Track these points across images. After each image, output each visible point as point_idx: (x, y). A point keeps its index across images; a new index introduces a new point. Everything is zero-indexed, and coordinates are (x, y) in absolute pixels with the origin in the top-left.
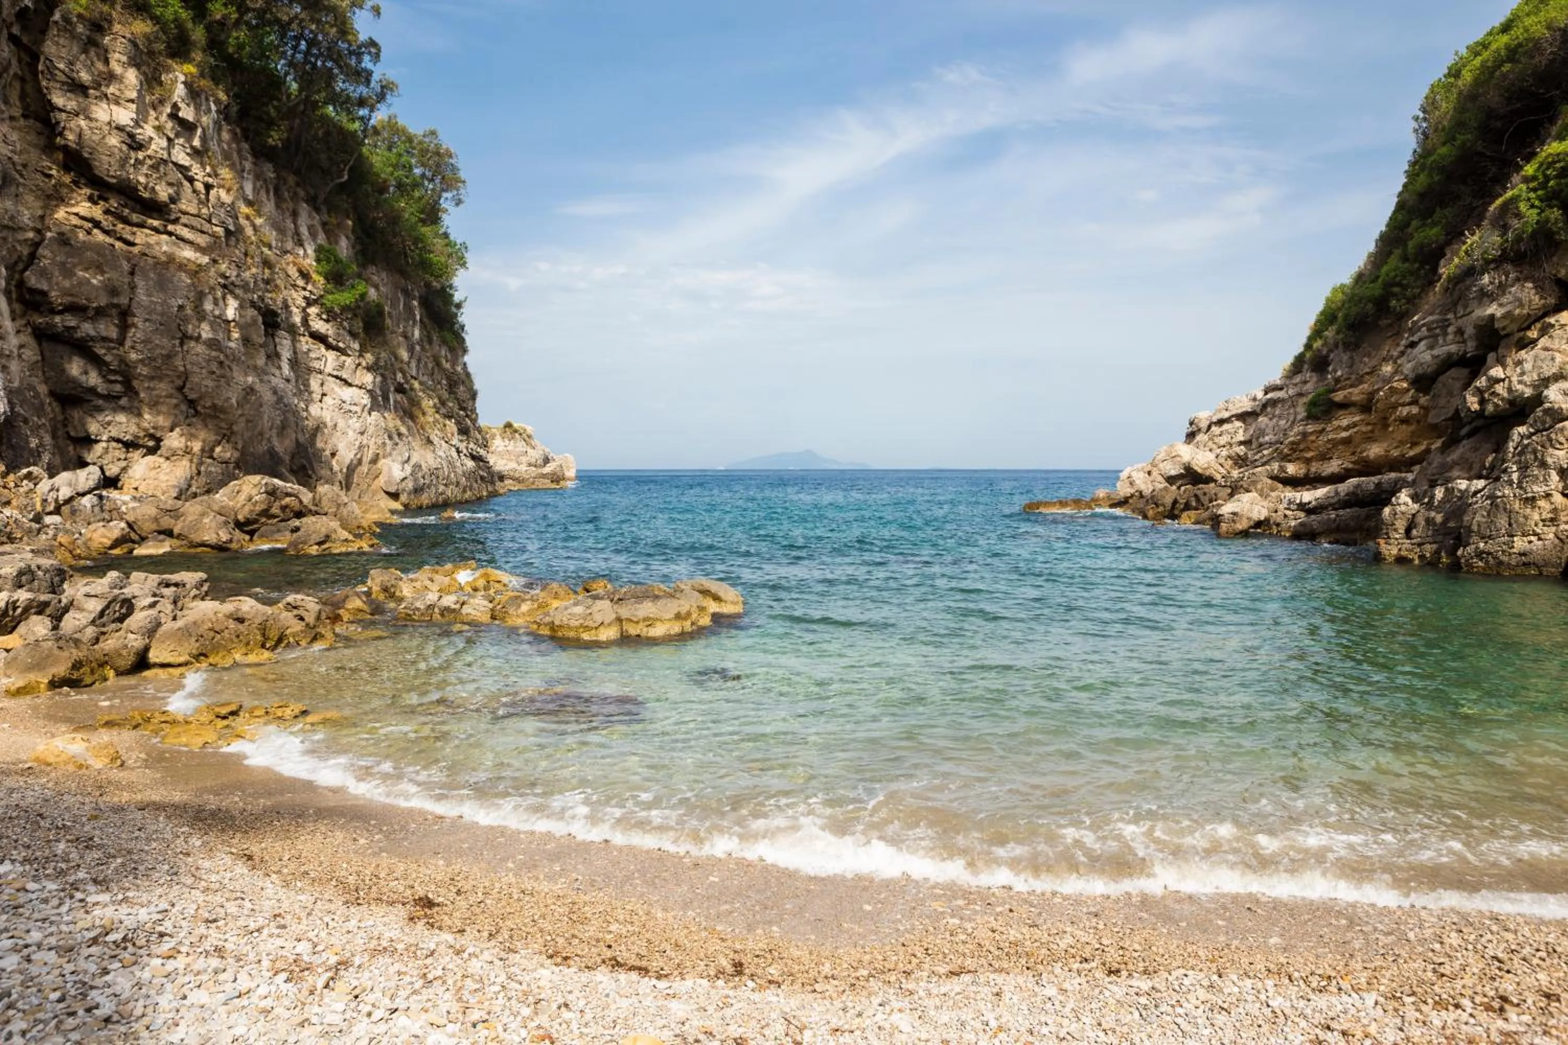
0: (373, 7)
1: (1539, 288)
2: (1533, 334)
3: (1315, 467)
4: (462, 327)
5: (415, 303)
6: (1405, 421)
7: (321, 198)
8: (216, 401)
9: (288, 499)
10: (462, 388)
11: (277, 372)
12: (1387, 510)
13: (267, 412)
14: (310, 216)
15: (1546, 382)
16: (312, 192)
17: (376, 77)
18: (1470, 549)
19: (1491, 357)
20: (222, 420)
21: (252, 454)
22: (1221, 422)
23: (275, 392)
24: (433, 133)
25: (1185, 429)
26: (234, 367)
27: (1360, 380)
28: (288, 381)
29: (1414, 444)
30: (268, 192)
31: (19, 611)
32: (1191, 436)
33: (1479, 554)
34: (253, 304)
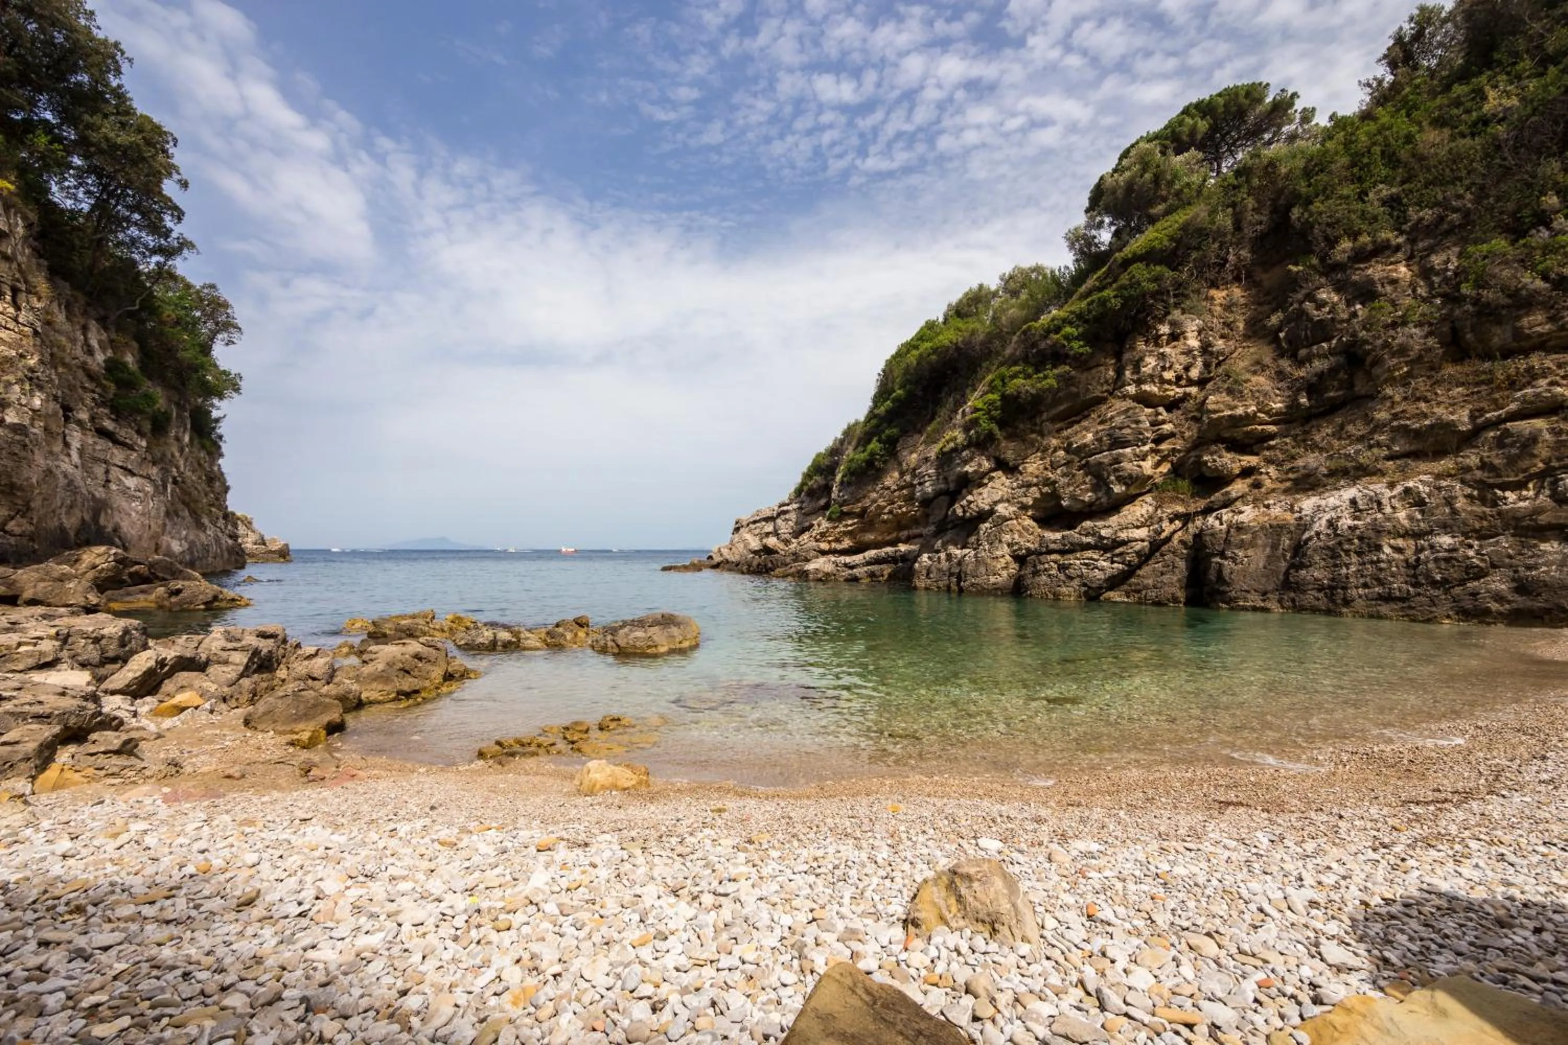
0: (180, 181)
1: (988, 460)
2: (986, 481)
3: (834, 545)
4: (221, 437)
5: (187, 414)
6: (884, 522)
7: (112, 318)
8: (14, 480)
9: (136, 567)
10: (217, 484)
11: (67, 459)
12: (917, 565)
13: (61, 493)
14: (98, 332)
15: (996, 503)
16: (102, 312)
17: (174, 235)
18: (967, 583)
19: (964, 491)
20: (19, 497)
21: (45, 529)
22: (755, 522)
23: (66, 476)
24: (212, 286)
25: (732, 526)
26: (36, 451)
27: (859, 501)
28: (76, 467)
29: (889, 534)
30: (60, 305)
31: (166, 669)
32: (737, 530)
33: (973, 585)
34: (56, 398)
